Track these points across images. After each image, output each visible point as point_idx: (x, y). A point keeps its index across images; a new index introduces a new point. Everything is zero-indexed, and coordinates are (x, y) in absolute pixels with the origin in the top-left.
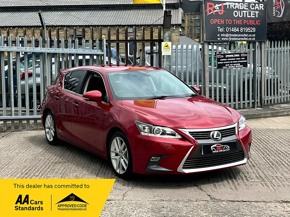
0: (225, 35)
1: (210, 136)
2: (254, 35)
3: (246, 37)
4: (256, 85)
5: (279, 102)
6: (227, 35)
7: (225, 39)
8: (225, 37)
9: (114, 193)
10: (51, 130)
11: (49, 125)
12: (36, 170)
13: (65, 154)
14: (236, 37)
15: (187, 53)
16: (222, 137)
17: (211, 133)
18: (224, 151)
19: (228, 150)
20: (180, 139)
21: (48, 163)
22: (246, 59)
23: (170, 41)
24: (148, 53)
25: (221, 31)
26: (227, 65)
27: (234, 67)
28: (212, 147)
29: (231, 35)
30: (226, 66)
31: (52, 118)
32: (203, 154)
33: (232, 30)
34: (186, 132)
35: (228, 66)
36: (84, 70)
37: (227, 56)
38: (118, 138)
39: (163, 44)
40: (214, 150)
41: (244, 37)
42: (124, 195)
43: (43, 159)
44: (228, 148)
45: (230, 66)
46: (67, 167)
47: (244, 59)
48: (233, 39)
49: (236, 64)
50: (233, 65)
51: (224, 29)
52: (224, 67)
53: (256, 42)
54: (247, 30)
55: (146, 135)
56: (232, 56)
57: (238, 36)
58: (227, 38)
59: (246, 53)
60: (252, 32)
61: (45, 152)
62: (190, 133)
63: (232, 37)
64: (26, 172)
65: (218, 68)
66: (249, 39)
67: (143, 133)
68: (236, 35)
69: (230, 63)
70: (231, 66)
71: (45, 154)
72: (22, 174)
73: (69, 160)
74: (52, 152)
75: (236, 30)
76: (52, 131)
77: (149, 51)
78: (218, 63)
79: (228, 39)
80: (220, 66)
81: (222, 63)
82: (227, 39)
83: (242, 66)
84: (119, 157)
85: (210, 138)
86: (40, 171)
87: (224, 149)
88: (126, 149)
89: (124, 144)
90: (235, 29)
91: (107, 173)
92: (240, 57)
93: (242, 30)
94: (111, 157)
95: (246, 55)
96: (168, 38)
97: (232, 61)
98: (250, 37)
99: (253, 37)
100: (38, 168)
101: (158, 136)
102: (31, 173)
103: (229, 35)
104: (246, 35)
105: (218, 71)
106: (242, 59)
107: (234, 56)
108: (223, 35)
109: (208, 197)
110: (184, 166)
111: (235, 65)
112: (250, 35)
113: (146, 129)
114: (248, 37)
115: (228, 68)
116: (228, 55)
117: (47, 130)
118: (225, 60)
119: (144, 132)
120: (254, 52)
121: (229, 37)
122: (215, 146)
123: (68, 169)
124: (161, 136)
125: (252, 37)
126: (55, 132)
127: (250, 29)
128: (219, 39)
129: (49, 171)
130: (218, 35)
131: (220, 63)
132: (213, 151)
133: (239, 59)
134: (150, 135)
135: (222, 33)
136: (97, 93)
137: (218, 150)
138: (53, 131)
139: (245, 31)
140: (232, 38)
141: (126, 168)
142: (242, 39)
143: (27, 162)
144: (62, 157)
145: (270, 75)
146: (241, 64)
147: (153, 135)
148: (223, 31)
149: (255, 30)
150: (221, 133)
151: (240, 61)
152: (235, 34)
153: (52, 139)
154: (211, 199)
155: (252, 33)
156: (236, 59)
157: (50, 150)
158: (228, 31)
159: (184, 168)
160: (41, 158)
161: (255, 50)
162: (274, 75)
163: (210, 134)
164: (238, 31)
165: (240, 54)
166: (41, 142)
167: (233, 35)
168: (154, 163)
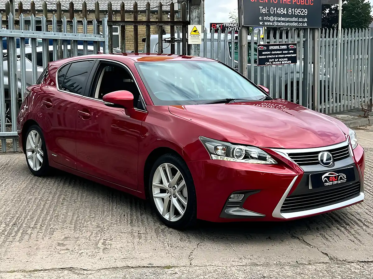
0: (269, 19)
1: (318, 160)
2: (306, 20)
3: (296, 22)
4: (308, 88)
5: (335, 111)
6: (272, 19)
7: (268, 24)
8: (269, 21)
9: (173, 255)
10: (36, 153)
11: (34, 146)
12: (29, 217)
13: (66, 191)
14: (283, 22)
15: (219, 42)
16: (334, 161)
17: (320, 155)
18: (339, 182)
19: (344, 180)
20: (274, 166)
21: (44, 206)
22: (295, 53)
23: (200, 24)
24: (167, 41)
25: (264, 12)
26: (270, 60)
27: (280, 63)
28: (323, 177)
29: (276, 18)
30: (270, 62)
31: (38, 135)
32: (310, 188)
33: (277, 12)
34: (284, 153)
35: (273, 62)
36: (93, 60)
37: (271, 48)
38: (166, 165)
39: (190, 28)
40: (326, 181)
41: (293, 22)
42: (189, 256)
43: (33, 200)
44: (344, 177)
45: (274, 61)
46: (76, 212)
47: (292, 52)
48: (279, 24)
49: (283, 59)
50: (279, 60)
51: (268, 9)
52: (267, 63)
53: (307, 29)
54: (297, 12)
55: (219, 159)
56: (278, 47)
57: (286, 20)
58: (272, 22)
59: (295, 44)
60: (303, 14)
61: (32, 187)
62: (290, 155)
63: (277, 21)
64: (14, 221)
65: (259, 64)
66: (300, 24)
67: (214, 157)
68: (283, 19)
69: (275, 58)
70: (276, 62)
71: (34, 191)
72: (7, 225)
73: (75, 200)
74: (42, 187)
75: (283, 11)
76: (38, 155)
77: (169, 38)
78: (260, 57)
79: (273, 24)
80: (262, 62)
81: (265, 57)
82: (271, 24)
83: (290, 62)
84: (169, 194)
85: (318, 163)
86: (35, 219)
87: (339, 179)
88: (183, 182)
89: (179, 173)
90: (281, 11)
91: (145, 220)
92: (288, 49)
93: (290, 11)
94: (153, 195)
95: (295, 47)
96: (197, 19)
97: (278, 54)
98: (301, 22)
99: (305, 22)
100: (30, 214)
101: (240, 160)
102: (21, 223)
103: (274, 18)
104: (296, 19)
105: (259, 68)
106: (290, 52)
107: (280, 48)
108: (266, 17)
109: (325, 256)
110: (282, 207)
111: (281, 60)
112: (301, 20)
113: (219, 151)
114: (299, 22)
115: (272, 64)
116: (273, 47)
117: (29, 154)
118: (269, 53)
119: (216, 154)
120: (305, 43)
121: (274, 21)
122: (327, 175)
123: (80, 215)
124: (243, 161)
125: (303, 22)
126: (45, 157)
127: (301, 11)
128: (261, 23)
129: (51, 219)
130: (260, 18)
131: (262, 57)
132: (325, 184)
133: (286, 52)
134: (226, 159)
135: (266, 15)
136: (125, 95)
137: (331, 182)
138: (41, 155)
139: (294, 13)
140: (277, 23)
141: (182, 212)
142: (290, 24)
143: (8, 205)
144: (63, 195)
145: (320, 76)
146: (289, 59)
147: (231, 159)
148: (266, 13)
149: (307, 12)
150: (332, 154)
151: (287, 55)
152: (281, 17)
153: (38, 168)
154: (331, 259)
155: (303, 17)
156: (282, 52)
157: (38, 184)
158: (273, 13)
159: (282, 211)
160: (29, 198)
161: (307, 40)
162: (325, 75)
163: (317, 156)
164: (286, 12)
165: (287, 45)
166: (20, 172)
167: (279, 19)
168: (235, 204)
